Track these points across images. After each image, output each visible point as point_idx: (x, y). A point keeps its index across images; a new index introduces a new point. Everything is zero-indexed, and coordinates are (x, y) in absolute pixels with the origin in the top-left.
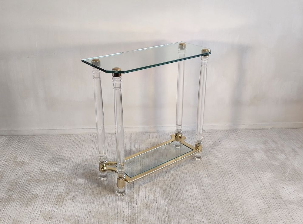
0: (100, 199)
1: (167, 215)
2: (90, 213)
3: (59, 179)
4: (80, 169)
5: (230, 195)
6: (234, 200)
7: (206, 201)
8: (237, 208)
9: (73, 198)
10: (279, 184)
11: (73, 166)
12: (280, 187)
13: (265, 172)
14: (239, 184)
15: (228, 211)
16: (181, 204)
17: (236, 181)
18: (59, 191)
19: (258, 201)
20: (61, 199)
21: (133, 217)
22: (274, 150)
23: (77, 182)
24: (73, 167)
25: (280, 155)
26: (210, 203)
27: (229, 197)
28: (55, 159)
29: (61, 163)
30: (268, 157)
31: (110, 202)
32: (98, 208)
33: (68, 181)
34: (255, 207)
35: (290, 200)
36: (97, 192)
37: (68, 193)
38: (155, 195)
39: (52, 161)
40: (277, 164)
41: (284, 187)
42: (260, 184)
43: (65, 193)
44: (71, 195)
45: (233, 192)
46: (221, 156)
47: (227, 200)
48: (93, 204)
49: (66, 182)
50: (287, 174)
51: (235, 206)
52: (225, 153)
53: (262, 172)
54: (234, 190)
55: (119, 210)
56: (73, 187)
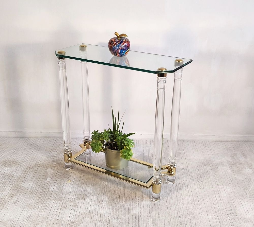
0: (43, 204)
1: (108, 225)
2: (28, 218)
3: (6, 181)
4: (30, 173)
5: (182, 208)
6: (184, 214)
7: (154, 213)
8: (186, 222)
9: (16, 202)
10: (238, 200)
11: (25, 169)
12: (238, 203)
13: (226, 186)
14: (194, 198)
15: (175, 225)
16: (126, 215)
17: (192, 195)
18: (3, 194)
19: (210, 217)
20: (3, 203)
21: (72, 224)
22: (241, 164)
23: (24, 186)
24: (24, 171)
25: (246, 169)
26: (157, 215)
27: (180, 210)
28: (8, 162)
29: (13, 166)
30: (233, 171)
31: (52, 208)
32: (38, 213)
33: (15, 184)
34: (206, 222)
35: (246, 217)
36: (42, 198)
37: (11, 196)
38: (101, 204)
39: (4, 164)
40: (241, 179)
41: (243, 203)
42: (217, 199)
43: (9, 197)
44: (15, 199)
45: (185, 205)
46: (182, 167)
47: (177, 214)
48: (34, 210)
49: (13, 185)
50: (250, 190)
51: (184, 221)
52: (188, 164)
53: (222, 187)
54: (186, 204)
55: (60, 217)
56: (18, 191)
